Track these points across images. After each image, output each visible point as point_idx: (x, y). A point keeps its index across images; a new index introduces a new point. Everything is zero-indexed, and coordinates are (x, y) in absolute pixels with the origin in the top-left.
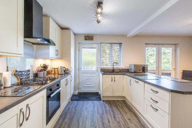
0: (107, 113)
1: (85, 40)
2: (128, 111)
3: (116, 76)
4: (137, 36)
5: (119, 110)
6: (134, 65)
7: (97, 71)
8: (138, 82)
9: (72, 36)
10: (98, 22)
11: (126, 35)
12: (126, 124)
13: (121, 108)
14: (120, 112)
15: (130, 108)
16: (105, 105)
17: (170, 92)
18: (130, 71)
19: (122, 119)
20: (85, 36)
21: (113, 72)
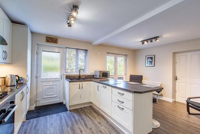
0: (77, 123)
1: (46, 41)
2: (96, 115)
3: (83, 83)
4: (101, 45)
5: (88, 117)
6: (100, 71)
7: (61, 78)
8: (106, 87)
9: (29, 35)
10: (70, 25)
11: (92, 43)
12: (98, 128)
13: (89, 114)
14: (90, 118)
15: (97, 112)
16: (73, 115)
17: (133, 93)
18: (95, 77)
19: (93, 124)
20: (47, 37)
21: (79, 78)
